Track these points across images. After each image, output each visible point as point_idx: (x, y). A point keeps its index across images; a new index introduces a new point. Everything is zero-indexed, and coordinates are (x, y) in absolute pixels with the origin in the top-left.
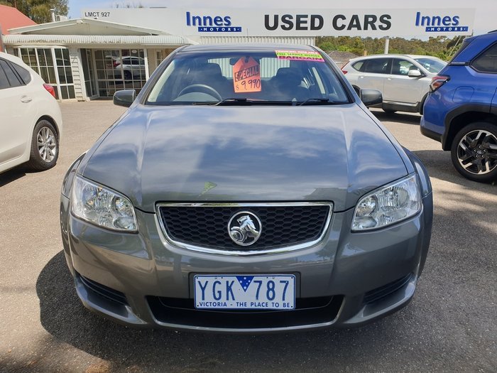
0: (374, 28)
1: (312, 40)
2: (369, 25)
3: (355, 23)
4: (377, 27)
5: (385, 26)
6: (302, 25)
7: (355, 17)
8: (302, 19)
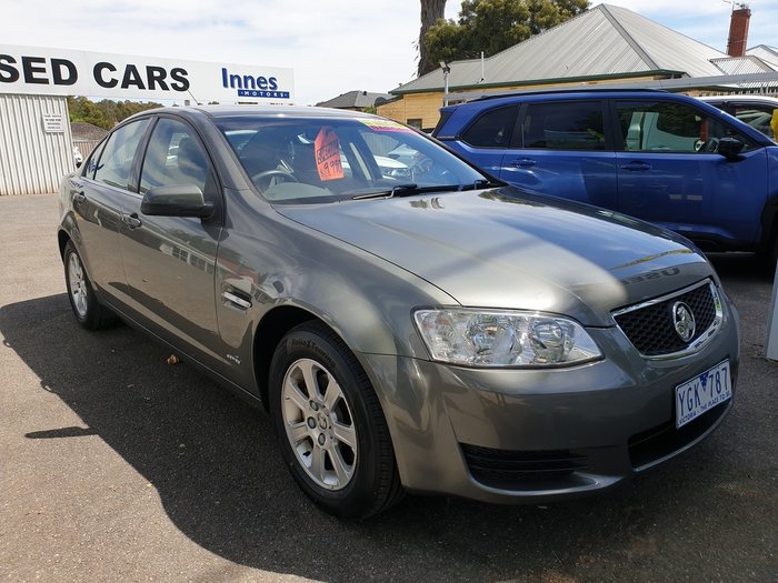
0: (164, 87)
1: (62, 103)
2: (156, 82)
3: (132, 78)
4: (170, 87)
5: (180, 85)
6: (36, 75)
7: (131, 69)
8: (34, 65)
